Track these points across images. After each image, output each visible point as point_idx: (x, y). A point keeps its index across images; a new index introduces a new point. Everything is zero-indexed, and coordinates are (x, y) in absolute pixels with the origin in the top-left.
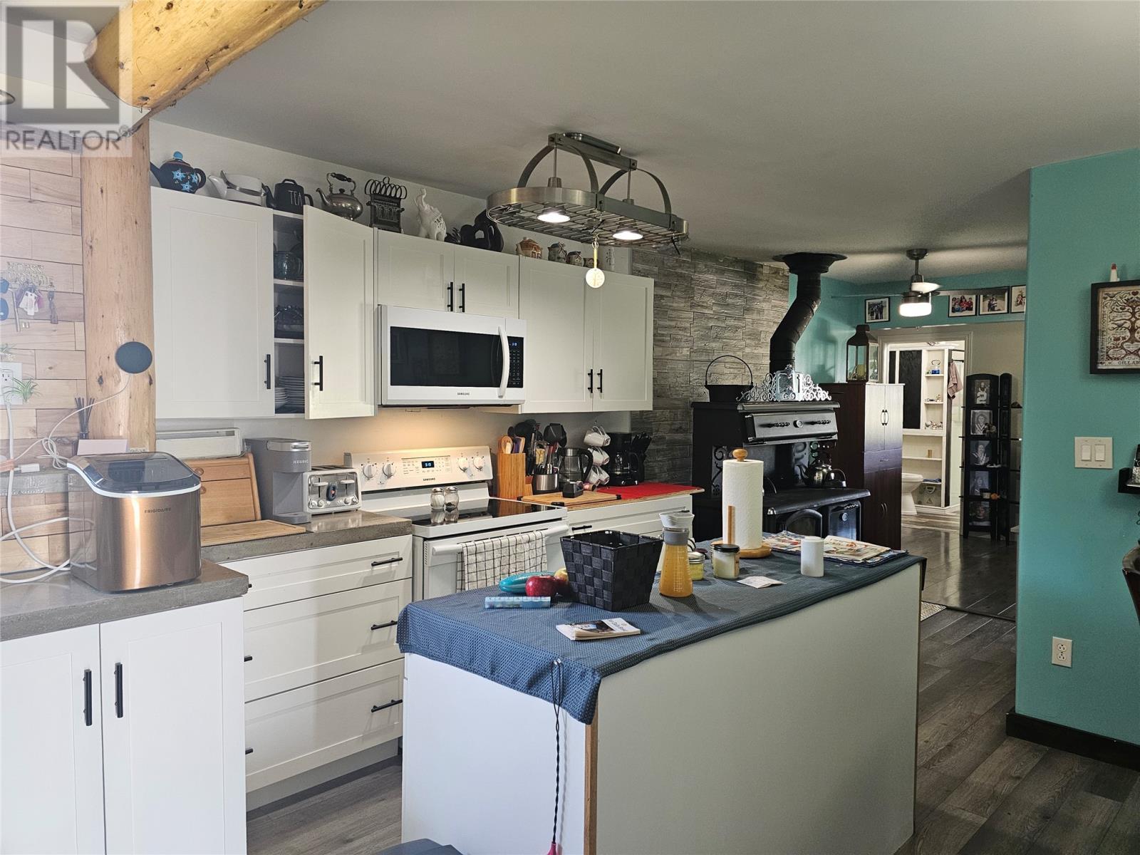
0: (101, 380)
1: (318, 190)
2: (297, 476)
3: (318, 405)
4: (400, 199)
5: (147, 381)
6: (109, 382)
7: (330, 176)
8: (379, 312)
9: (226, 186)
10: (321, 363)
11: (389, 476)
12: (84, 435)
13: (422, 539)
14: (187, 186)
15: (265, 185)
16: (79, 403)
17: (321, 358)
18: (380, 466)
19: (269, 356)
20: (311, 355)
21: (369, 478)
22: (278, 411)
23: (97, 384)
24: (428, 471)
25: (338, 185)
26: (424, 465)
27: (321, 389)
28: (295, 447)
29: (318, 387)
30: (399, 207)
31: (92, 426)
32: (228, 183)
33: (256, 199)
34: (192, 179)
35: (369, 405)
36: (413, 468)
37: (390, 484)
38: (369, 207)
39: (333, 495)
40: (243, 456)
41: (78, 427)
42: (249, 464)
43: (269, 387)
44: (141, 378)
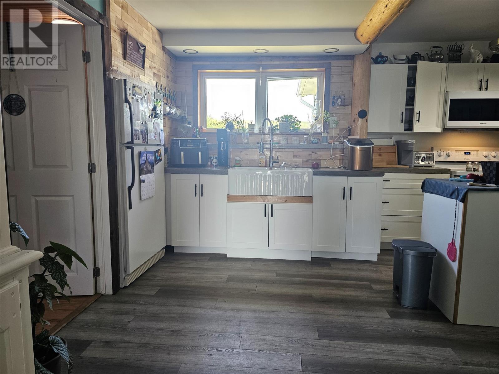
0: (354, 121)
1: (427, 54)
2: (410, 151)
3: (417, 128)
4: (461, 50)
5: (366, 121)
6: (356, 121)
7: (432, 48)
8: (446, 94)
9: (394, 59)
10: (419, 113)
11: (449, 156)
12: (349, 136)
13: (454, 176)
14: (382, 62)
15: (407, 56)
16: (349, 127)
17: (419, 111)
18: (445, 153)
19: (403, 112)
20: (416, 110)
21: (440, 156)
22: (405, 130)
23: (353, 122)
24: (467, 156)
25: (435, 50)
26: (465, 153)
27: (419, 122)
28: (409, 142)
29: (418, 121)
30: (461, 53)
31: (351, 134)
32: (395, 58)
33: (404, 62)
34: (383, 60)
35: (440, 129)
36: (460, 154)
37: (449, 159)
38: (448, 55)
39: (424, 160)
40: (394, 145)
41: (348, 134)
42: (395, 148)
43: (402, 122)
44: (364, 119)
